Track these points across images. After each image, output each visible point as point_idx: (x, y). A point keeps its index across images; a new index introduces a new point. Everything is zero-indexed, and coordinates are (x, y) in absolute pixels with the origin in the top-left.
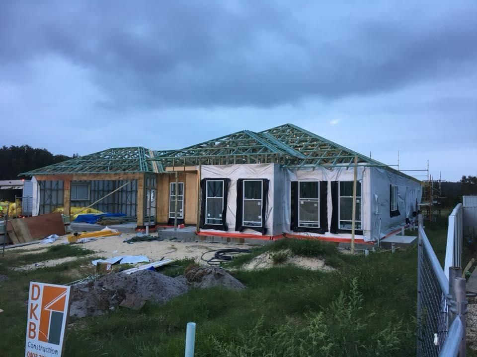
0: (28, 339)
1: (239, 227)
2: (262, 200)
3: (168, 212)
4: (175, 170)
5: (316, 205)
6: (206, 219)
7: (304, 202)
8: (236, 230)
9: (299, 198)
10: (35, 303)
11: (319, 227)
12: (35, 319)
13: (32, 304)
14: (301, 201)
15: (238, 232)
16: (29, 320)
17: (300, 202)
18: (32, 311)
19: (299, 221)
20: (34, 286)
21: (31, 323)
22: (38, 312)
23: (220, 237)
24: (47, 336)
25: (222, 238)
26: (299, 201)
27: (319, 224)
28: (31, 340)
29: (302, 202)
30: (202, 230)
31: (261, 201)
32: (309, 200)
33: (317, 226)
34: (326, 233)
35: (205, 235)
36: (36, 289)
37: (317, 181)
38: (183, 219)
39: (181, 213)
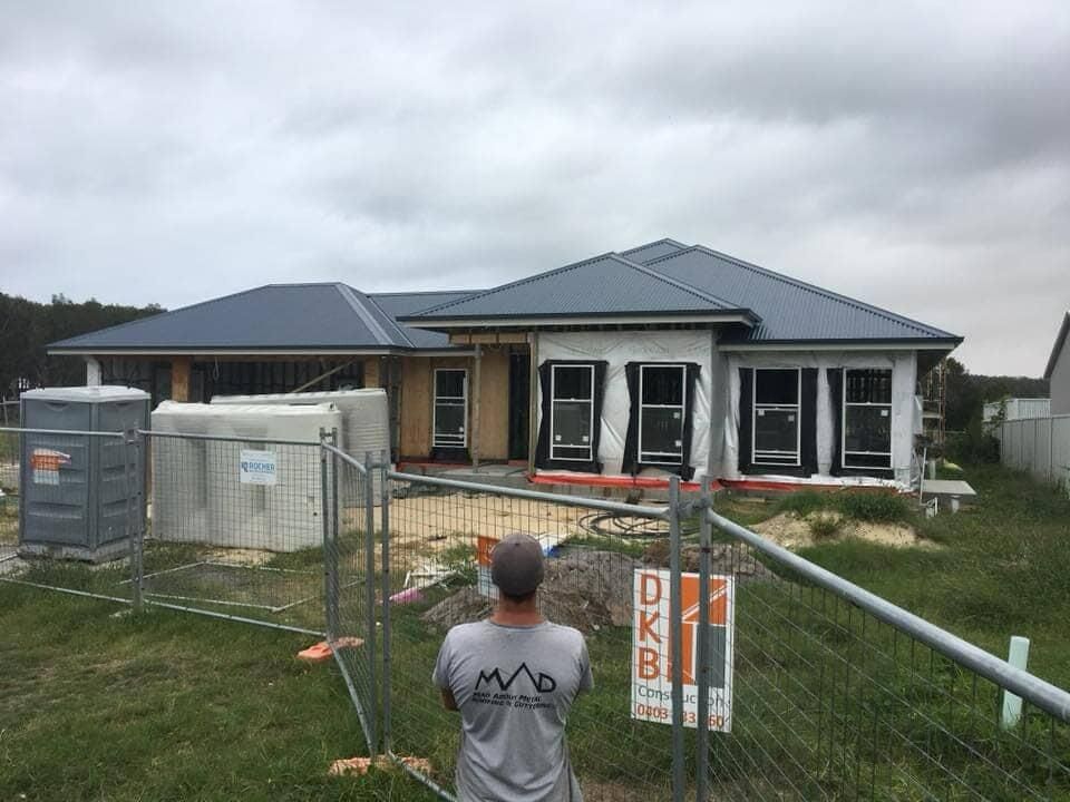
0: (637, 680)
1: (630, 464)
2: (683, 407)
3: (431, 433)
4: (473, 342)
5: (791, 418)
6: (552, 446)
7: (766, 412)
8: (624, 471)
9: (754, 404)
10: (651, 609)
11: (799, 464)
12: (654, 641)
13: (643, 614)
14: (759, 410)
15: (627, 477)
16: (638, 643)
17: (757, 412)
18: (645, 626)
19: (754, 451)
20: (645, 577)
21: (643, 650)
22: (663, 627)
23: (588, 486)
24: (690, 672)
25: (591, 488)
26: (754, 410)
27: (799, 458)
28: (642, 682)
29: (761, 412)
30: (540, 473)
31: (681, 409)
32: (777, 407)
33: (795, 461)
34: (814, 476)
35: (550, 482)
36: (651, 584)
37: (796, 368)
38: (467, 449)
39: (461, 436)
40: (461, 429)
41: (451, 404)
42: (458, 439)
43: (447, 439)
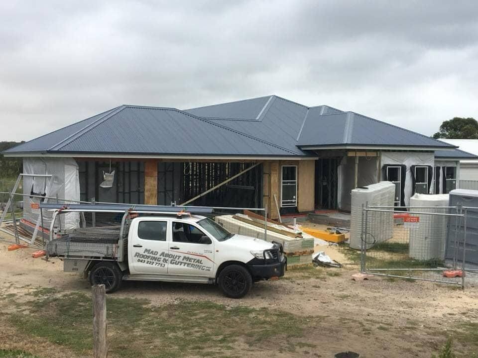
2: (427, 183)
3: (280, 200)
38: (296, 207)
39: (293, 201)
40: (294, 197)
41: (289, 184)
42: (292, 202)
43: (288, 202)
